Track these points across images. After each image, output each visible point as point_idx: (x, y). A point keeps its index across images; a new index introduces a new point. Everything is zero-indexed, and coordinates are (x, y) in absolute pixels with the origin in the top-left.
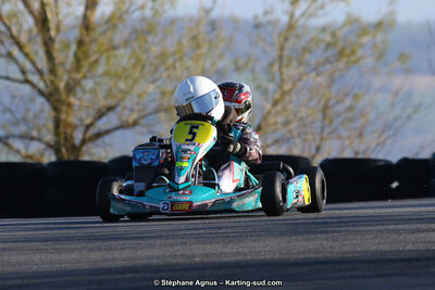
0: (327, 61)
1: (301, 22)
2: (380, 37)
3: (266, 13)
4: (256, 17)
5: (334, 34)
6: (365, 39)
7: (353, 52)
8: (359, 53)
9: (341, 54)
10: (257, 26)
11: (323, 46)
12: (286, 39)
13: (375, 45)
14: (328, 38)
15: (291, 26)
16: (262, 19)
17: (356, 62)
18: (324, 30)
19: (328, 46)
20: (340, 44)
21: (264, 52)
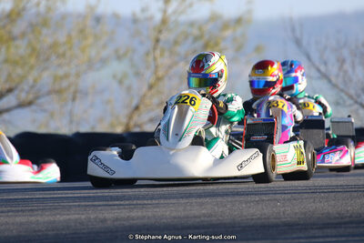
1: (173, 18)
2: (239, 30)
3: (143, 10)
4: (134, 15)
5: (200, 29)
6: (228, 33)
7: (216, 44)
8: (223, 45)
10: (135, 20)
11: (190, 39)
12: (160, 32)
13: (234, 39)
14: (195, 32)
15: (164, 21)
16: (140, 15)
18: (192, 24)
19: (196, 39)
20: (206, 37)
21: (142, 43)
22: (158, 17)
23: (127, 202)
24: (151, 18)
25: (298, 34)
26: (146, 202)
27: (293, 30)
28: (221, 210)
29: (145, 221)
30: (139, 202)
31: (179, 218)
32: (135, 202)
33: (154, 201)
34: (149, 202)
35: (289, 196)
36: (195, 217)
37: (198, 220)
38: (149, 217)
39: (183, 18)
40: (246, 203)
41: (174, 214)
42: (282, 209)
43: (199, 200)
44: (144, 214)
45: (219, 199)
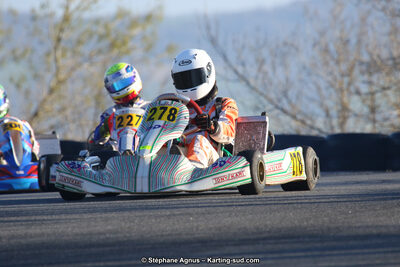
0: (100, 52)
1: (75, 16)
2: (149, 28)
3: (43, 6)
4: (33, 11)
5: (106, 26)
6: (137, 31)
7: (124, 43)
8: (130, 44)
9: (112, 45)
10: (34, 18)
11: (95, 38)
12: (62, 30)
13: (144, 38)
14: (101, 30)
15: (66, 19)
16: (39, 12)
17: (127, 52)
18: (97, 22)
19: (101, 37)
20: (113, 36)
21: (41, 43)
22: (60, 13)
23: (24, 218)
24: (51, 15)
25: (213, 32)
26: (45, 218)
27: (208, 28)
28: (128, 225)
29: (45, 239)
30: (38, 218)
31: (82, 234)
32: (33, 218)
33: (54, 217)
34: (49, 217)
35: (204, 209)
36: (100, 234)
37: (102, 237)
38: (48, 235)
39: (87, 15)
40: (156, 217)
41: (77, 230)
42: (195, 224)
43: (104, 215)
44: (44, 230)
45: (126, 214)
